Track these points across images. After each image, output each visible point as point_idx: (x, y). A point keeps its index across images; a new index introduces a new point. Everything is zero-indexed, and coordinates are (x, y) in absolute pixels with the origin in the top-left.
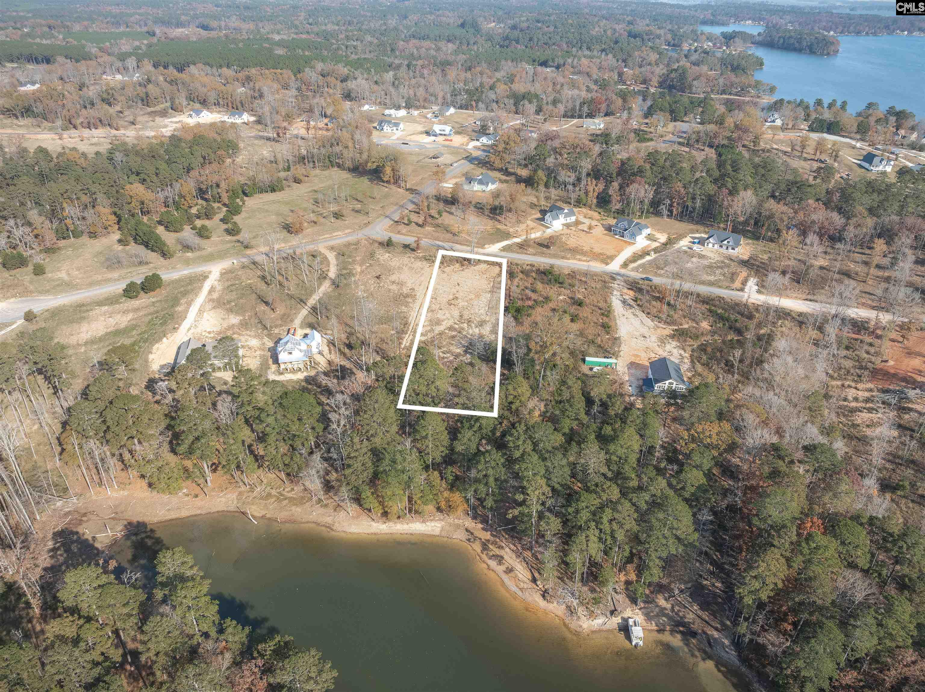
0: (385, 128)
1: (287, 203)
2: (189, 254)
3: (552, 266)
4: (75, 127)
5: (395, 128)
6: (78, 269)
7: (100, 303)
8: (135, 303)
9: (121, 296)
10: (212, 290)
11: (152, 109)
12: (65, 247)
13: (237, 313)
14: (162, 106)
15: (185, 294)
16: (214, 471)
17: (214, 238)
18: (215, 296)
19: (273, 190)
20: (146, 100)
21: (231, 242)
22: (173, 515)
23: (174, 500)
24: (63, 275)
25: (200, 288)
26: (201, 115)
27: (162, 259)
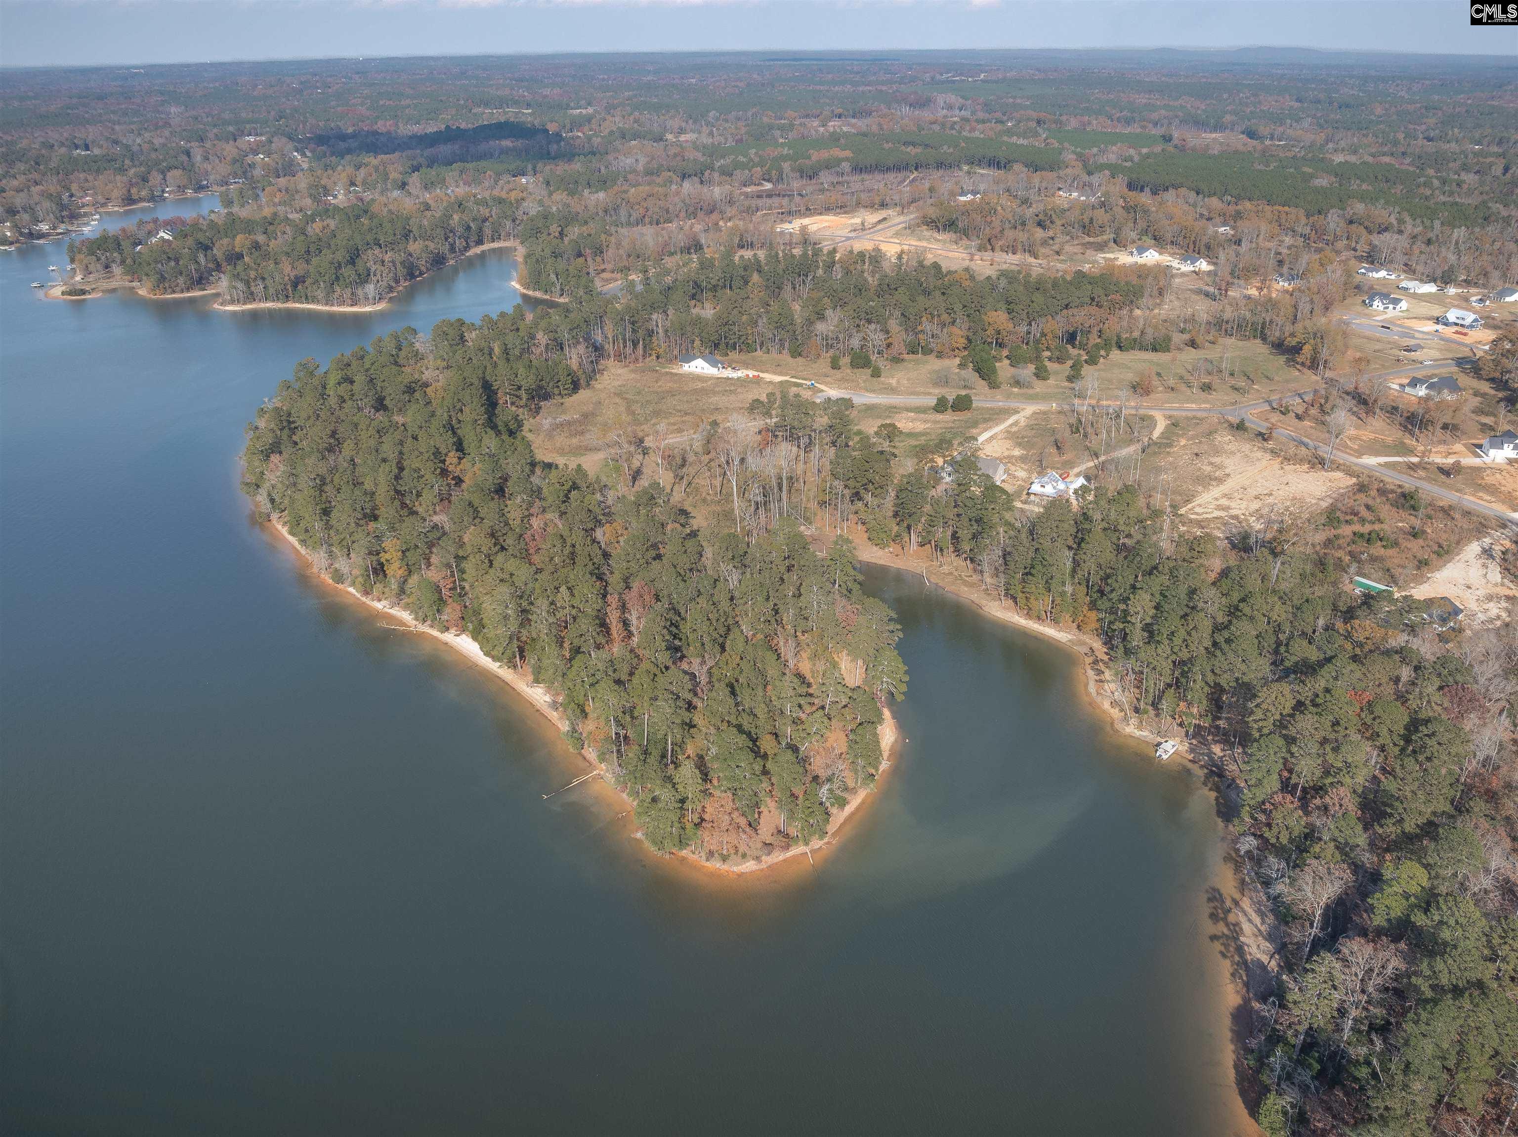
0: (1376, 303)
1: (1158, 365)
2: (1016, 390)
3: (1417, 488)
4: (993, 250)
5: (1391, 306)
6: (908, 380)
7: (909, 409)
8: (940, 417)
9: (929, 409)
10: (1016, 423)
11: (1092, 240)
12: (910, 361)
13: (1024, 448)
14: (1105, 237)
15: (986, 420)
16: (922, 545)
17: (1051, 382)
18: (1014, 429)
19: (1155, 350)
20: (1087, 227)
21: (1065, 388)
22: (874, 560)
23: (880, 553)
24: (893, 382)
25: (1006, 419)
26: (1144, 255)
27: (987, 388)
